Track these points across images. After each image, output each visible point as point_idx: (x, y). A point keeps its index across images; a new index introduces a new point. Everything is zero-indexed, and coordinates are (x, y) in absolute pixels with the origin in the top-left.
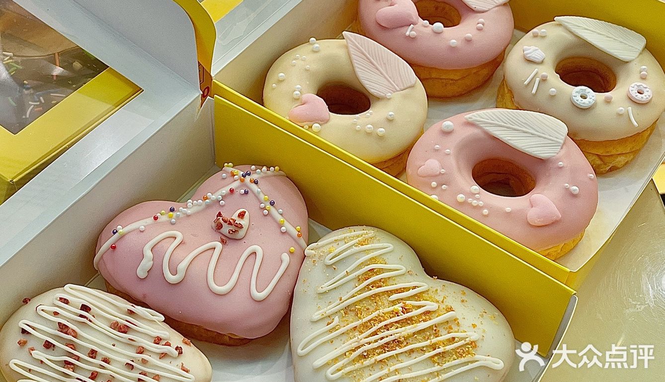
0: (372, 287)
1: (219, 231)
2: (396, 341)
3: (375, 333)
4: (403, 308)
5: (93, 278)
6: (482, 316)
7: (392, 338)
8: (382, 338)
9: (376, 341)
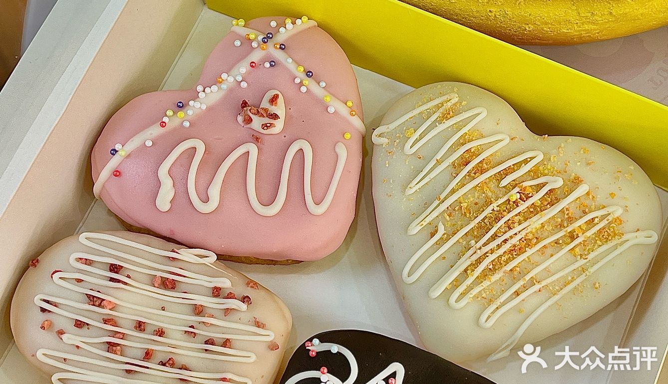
0: (475, 173)
1: (248, 126)
2: (523, 239)
3: (494, 237)
4: (519, 193)
5: (90, 208)
6: (617, 178)
7: (519, 237)
8: (505, 241)
9: (499, 246)
